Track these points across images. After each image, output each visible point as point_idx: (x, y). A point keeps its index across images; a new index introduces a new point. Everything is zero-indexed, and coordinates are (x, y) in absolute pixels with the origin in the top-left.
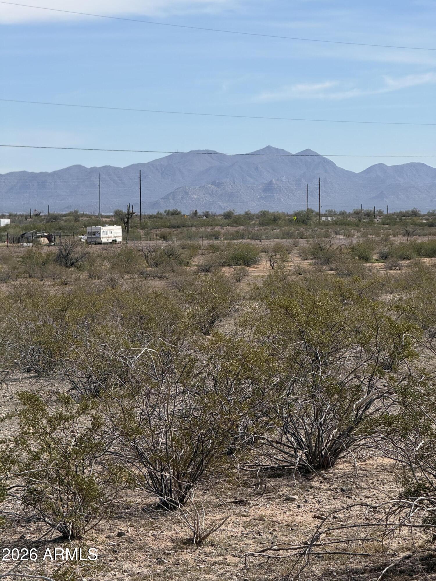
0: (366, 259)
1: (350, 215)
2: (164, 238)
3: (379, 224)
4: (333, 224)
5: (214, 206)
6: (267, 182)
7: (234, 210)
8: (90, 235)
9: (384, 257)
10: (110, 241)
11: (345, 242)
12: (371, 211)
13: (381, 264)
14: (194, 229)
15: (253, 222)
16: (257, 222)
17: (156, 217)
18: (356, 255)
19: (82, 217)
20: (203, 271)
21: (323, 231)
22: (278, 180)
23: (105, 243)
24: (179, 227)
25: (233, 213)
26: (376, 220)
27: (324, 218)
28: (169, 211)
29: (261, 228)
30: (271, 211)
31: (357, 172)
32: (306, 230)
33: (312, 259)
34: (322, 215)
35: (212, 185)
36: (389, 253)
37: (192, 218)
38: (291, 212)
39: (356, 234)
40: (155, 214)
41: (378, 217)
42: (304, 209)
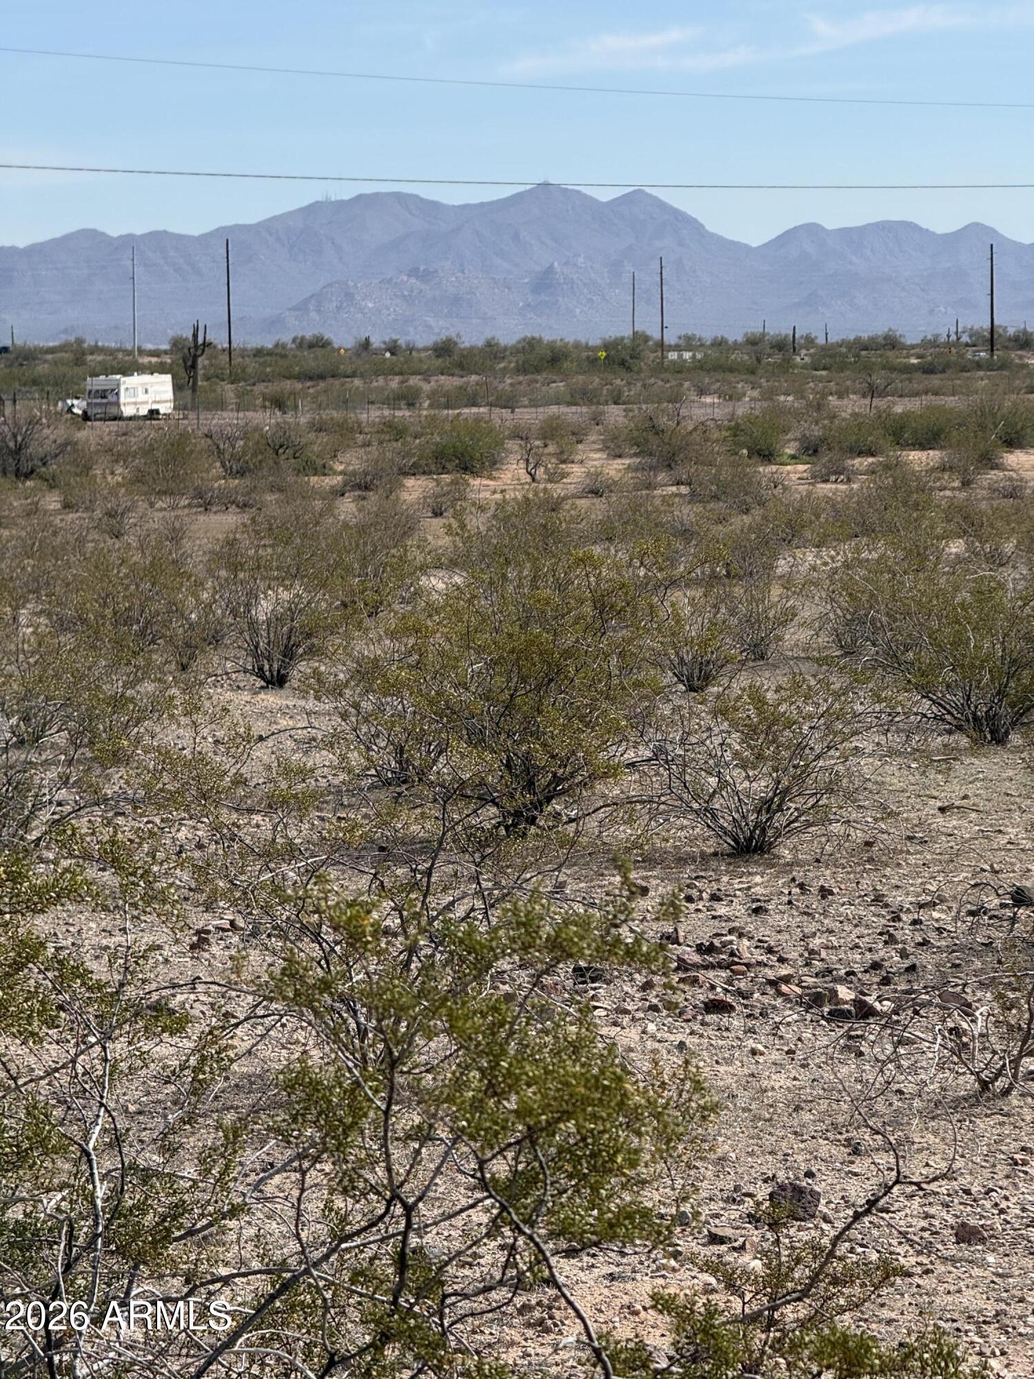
0: (767, 455)
1: (736, 346)
2: (279, 403)
3: (804, 367)
4: (695, 368)
5: (416, 328)
6: (538, 269)
7: (458, 335)
8: (96, 397)
9: (811, 450)
10: (144, 411)
11: (718, 413)
12: (786, 336)
13: (801, 467)
14: (357, 382)
15: (502, 365)
16: (513, 365)
17: (270, 353)
18: (742, 445)
19: (92, 354)
20: (359, 487)
21: (668, 385)
22: (566, 263)
23: (130, 418)
24: (322, 377)
25: (456, 344)
26: (798, 359)
27: (673, 356)
28: (303, 338)
29: (521, 378)
30: (547, 337)
31: (755, 243)
32: (629, 384)
33: (636, 455)
34: (670, 346)
35: (409, 276)
36: (823, 440)
37: (358, 355)
38: (595, 341)
39: (749, 393)
40: (270, 346)
41: (803, 352)
42: (627, 332)
